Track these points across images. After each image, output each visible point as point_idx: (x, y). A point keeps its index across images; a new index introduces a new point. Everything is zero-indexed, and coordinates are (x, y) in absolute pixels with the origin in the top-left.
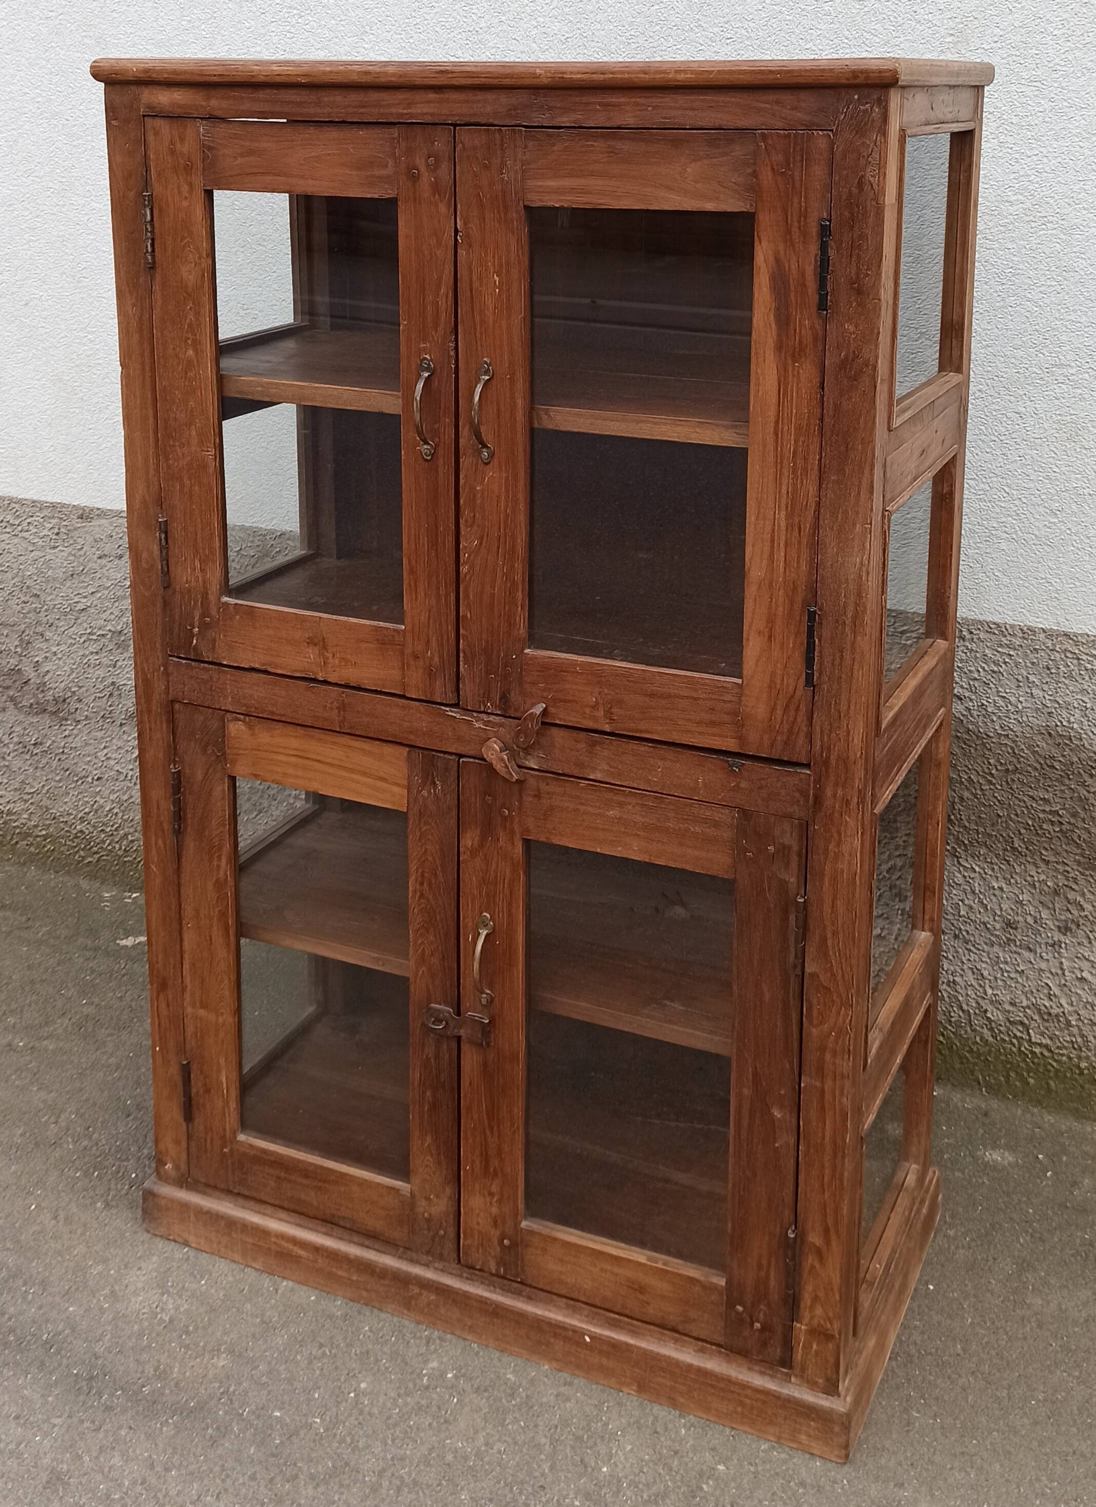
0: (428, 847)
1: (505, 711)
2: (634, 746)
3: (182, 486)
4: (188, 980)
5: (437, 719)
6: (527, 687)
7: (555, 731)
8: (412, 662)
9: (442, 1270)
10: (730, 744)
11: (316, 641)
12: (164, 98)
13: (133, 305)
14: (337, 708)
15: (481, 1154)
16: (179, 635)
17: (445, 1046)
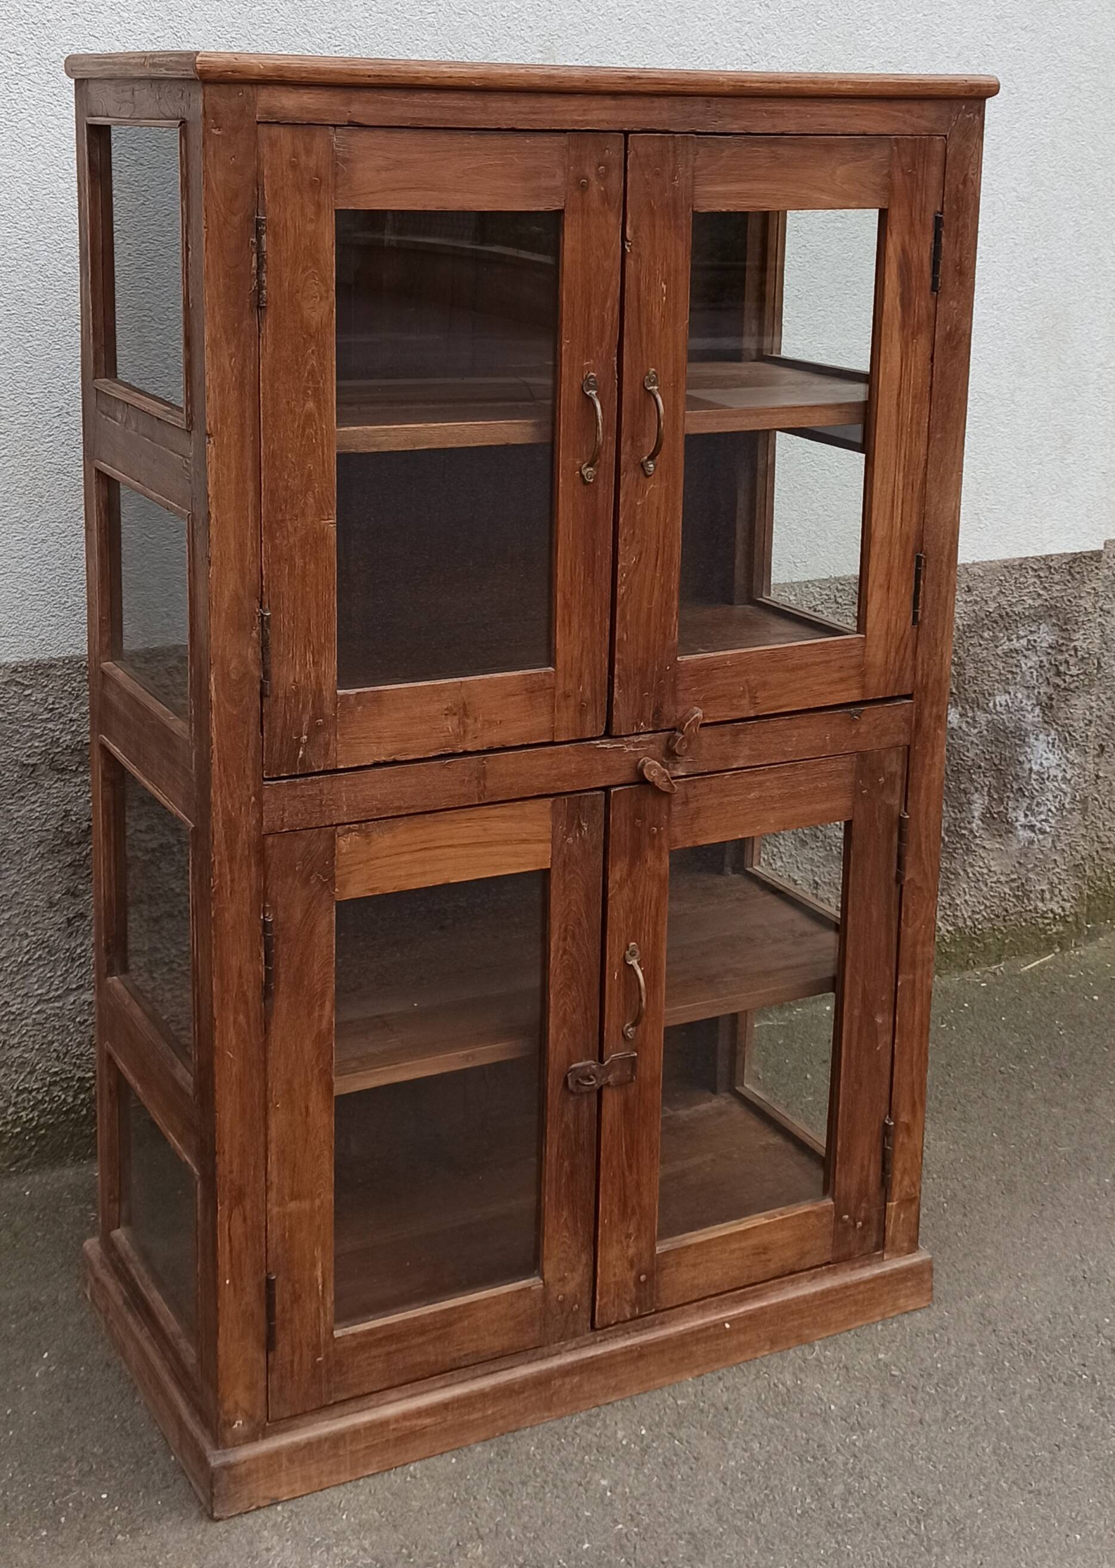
0: (573, 897)
1: (657, 726)
2: (775, 723)
3: (292, 567)
4: (274, 1177)
5: (587, 757)
7: (707, 731)
8: (563, 704)
9: (574, 1349)
10: (855, 695)
11: (455, 710)
12: (289, 102)
13: (231, 356)
14: (477, 778)
15: (620, 1200)
16: (281, 750)
17: (585, 1104)
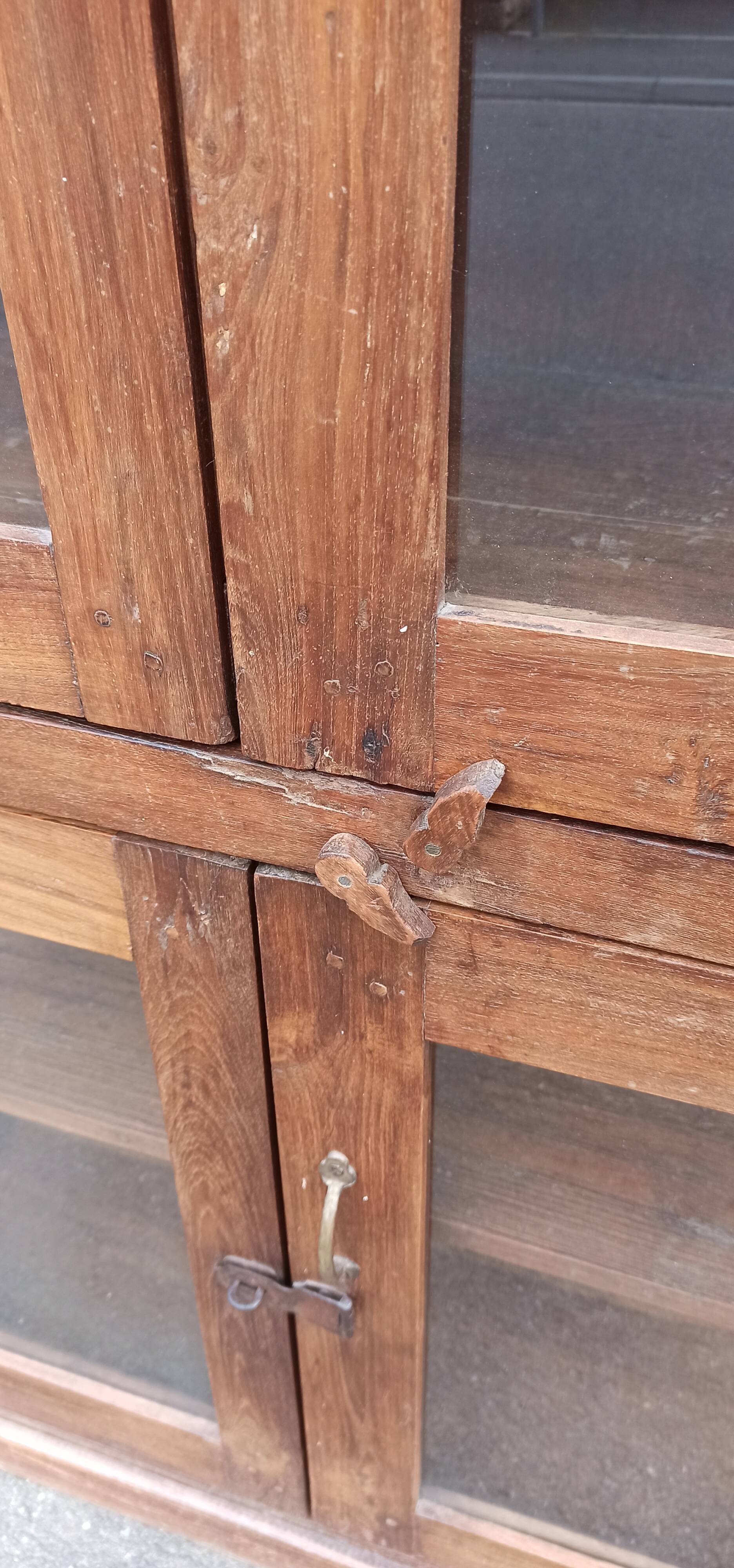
0: (193, 1027)
1: (377, 773)
6: (448, 717)
7: (526, 827)
8: (90, 637)
15: (344, 1436)
